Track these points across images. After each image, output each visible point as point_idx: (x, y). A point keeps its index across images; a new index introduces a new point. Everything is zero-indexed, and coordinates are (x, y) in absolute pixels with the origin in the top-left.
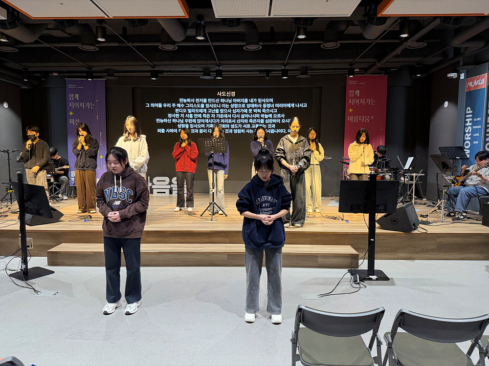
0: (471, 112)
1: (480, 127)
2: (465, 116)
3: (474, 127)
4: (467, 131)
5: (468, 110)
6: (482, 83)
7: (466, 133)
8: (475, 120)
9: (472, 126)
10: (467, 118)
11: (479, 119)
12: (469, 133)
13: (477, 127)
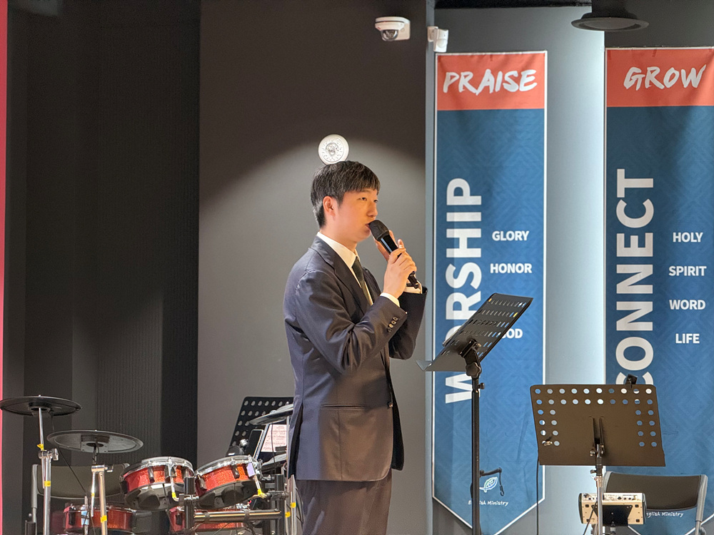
0: (477, 200)
1: (527, 268)
2: (442, 217)
3: (495, 268)
4: (458, 283)
5: (458, 192)
6: (523, 89)
7: (452, 290)
8: (497, 236)
9: (483, 263)
10: (453, 225)
11: (519, 235)
12: (467, 290)
13: (511, 268)
